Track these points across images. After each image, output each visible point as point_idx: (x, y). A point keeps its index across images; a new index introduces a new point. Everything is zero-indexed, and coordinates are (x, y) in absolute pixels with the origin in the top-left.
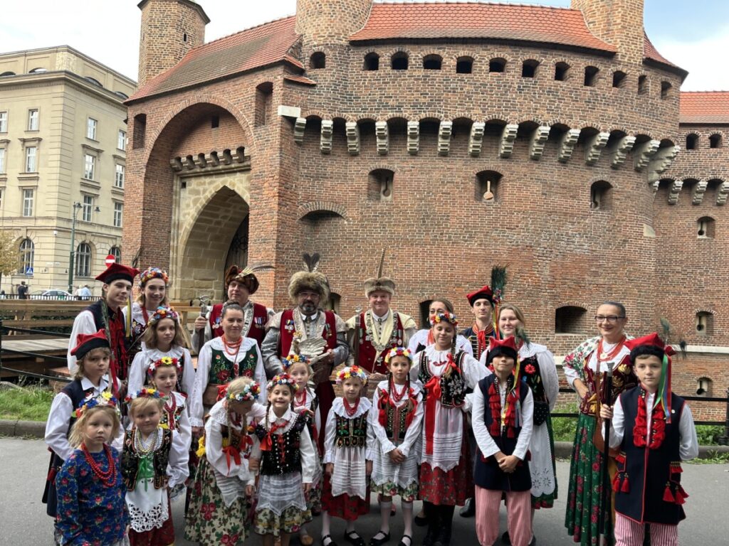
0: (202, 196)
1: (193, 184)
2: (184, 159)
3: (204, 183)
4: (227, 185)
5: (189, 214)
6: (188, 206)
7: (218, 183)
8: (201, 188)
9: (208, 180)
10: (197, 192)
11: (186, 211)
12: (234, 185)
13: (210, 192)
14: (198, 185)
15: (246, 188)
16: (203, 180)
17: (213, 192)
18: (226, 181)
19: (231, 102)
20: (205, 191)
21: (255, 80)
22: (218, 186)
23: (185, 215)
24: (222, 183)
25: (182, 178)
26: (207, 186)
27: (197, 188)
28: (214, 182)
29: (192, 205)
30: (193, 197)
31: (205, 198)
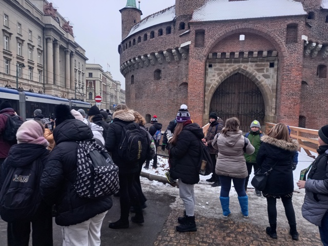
0: (224, 72)
1: (218, 66)
2: (219, 54)
3: (226, 66)
4: (242, 67)
5: (215, 80)
6: (214, 76)
7: (236, 66)
8: (223, 68)
9: (228, 64)
10: (221, 70)
11: (212, 78)
12: (247, 68)
13: (230, 70)
14: (221, 66)
15: (255, 69)
16: (224, 64)
17: (232, 70)
18: (242, 66)
19: (270, 30)
20: (225, 69)
21: (286, 21)
22: (235, 67)
23: (211, 80)
24: (238, 66)
25: (210, 62)
26: (227, 67)
27: (220, 68)
28: (233, 65)
29: (216, 75)
30: (217, 72)
31: (225, 73)
